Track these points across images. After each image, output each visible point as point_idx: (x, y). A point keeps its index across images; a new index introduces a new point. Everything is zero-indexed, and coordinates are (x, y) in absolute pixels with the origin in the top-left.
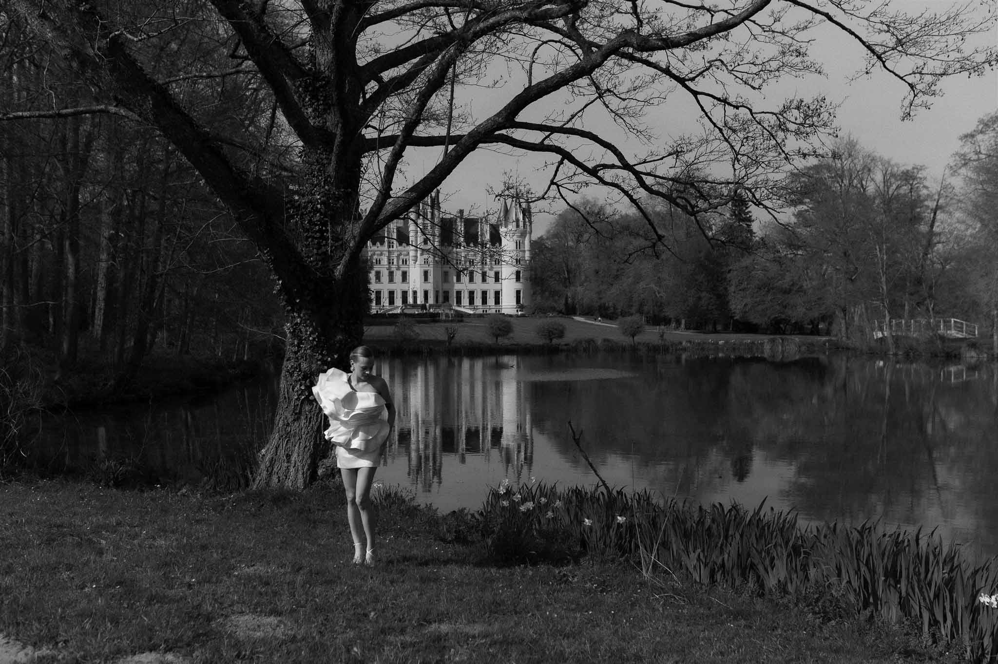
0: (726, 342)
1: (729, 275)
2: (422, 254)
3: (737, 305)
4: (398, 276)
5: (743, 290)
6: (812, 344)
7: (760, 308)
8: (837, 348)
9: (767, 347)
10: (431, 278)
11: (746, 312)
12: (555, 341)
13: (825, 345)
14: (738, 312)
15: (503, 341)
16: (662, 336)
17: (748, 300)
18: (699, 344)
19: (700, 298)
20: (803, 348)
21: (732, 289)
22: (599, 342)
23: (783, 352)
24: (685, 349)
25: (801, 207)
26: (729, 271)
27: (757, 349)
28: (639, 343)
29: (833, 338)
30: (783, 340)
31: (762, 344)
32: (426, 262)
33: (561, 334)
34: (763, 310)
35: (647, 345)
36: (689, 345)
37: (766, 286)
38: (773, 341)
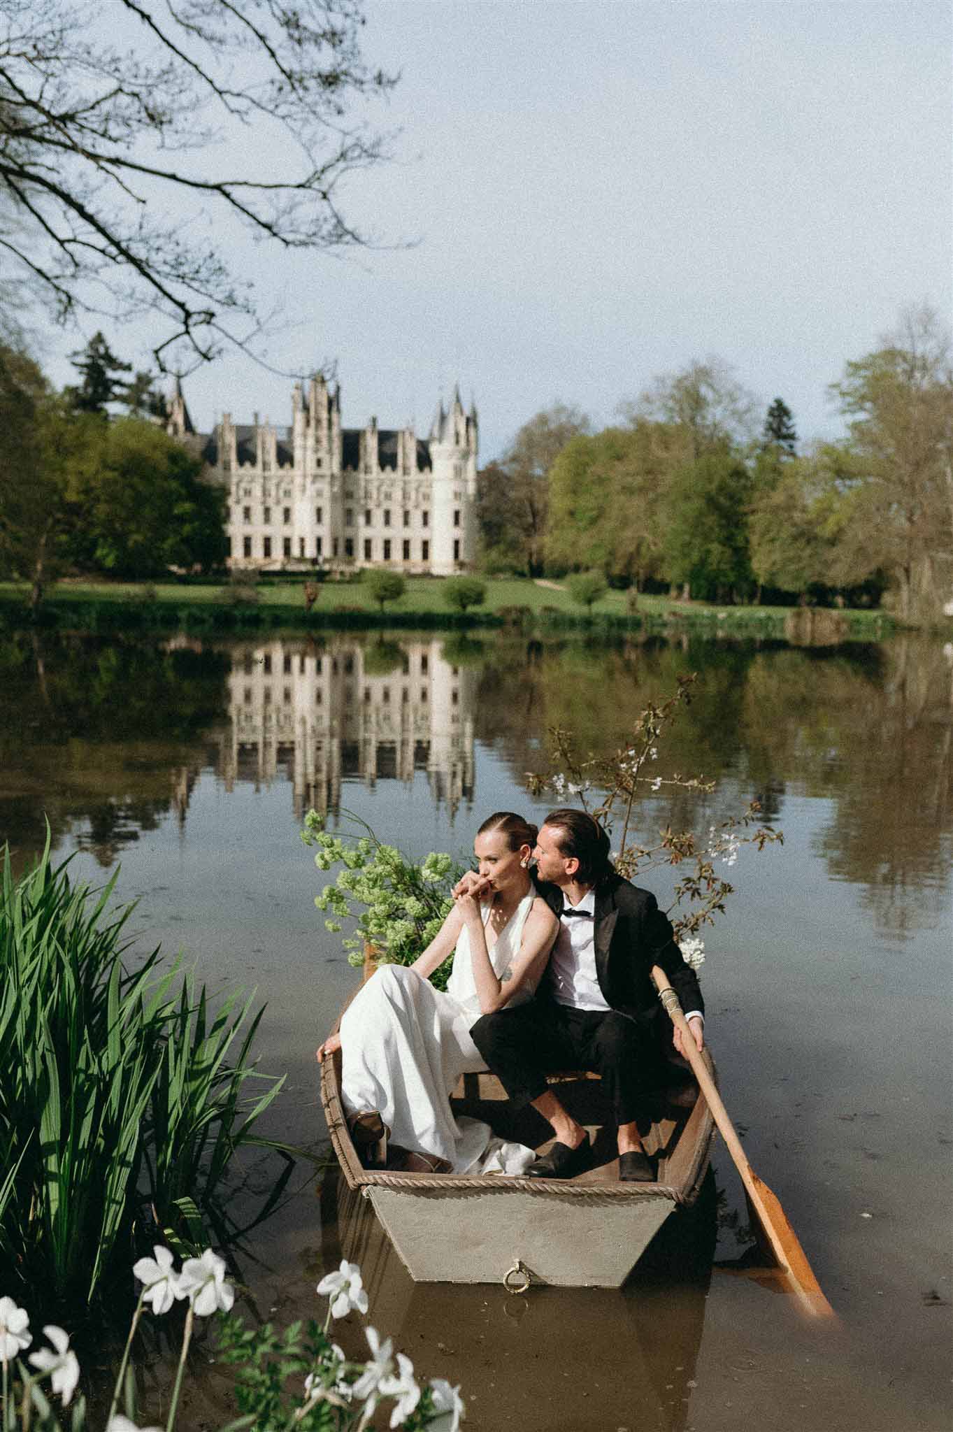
0: (730, 615)
1: (751, 519)
2: (313, 482)
3: (761, 565)
4: (277, 515)
5: (773, 540)
6: (858, 621)
7: (792, 567)
8: (896, 628)
9: (790, 624)
10: (326, 517)
11: (773, 574)
12: (471, 609)
13: (875, 621)
14: (761, 572)
15: (390, 607)
16: (633, 604)
17: (777, 556)
18: (688, 617)
19: (708, 552)
20: (844, 627)
21: (754, 539)
22: (537, 611)
23: (813, 631)
24: (665, 625)
25: (861, 416)
26: (753, 512)
27: (774, 626)
28: (598, 615)
29: (892, 614)
30: (814, 614)
31: (782, 620)
32: (319, 494)
33: (479, 599)
34: (797, 570)
35: (608, 617)
36: (672, 618)
37: (806, 536)
38: (798, 615)
